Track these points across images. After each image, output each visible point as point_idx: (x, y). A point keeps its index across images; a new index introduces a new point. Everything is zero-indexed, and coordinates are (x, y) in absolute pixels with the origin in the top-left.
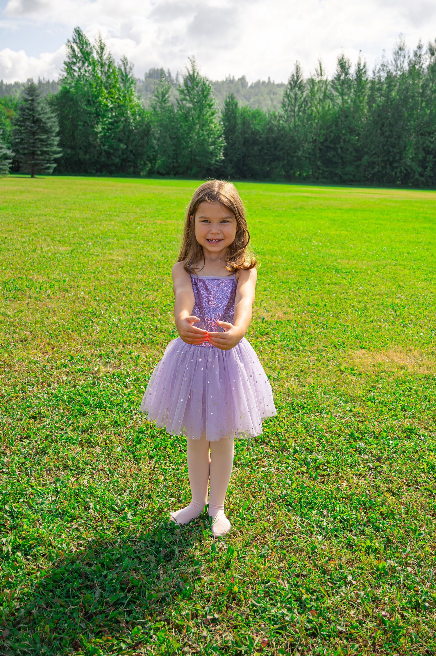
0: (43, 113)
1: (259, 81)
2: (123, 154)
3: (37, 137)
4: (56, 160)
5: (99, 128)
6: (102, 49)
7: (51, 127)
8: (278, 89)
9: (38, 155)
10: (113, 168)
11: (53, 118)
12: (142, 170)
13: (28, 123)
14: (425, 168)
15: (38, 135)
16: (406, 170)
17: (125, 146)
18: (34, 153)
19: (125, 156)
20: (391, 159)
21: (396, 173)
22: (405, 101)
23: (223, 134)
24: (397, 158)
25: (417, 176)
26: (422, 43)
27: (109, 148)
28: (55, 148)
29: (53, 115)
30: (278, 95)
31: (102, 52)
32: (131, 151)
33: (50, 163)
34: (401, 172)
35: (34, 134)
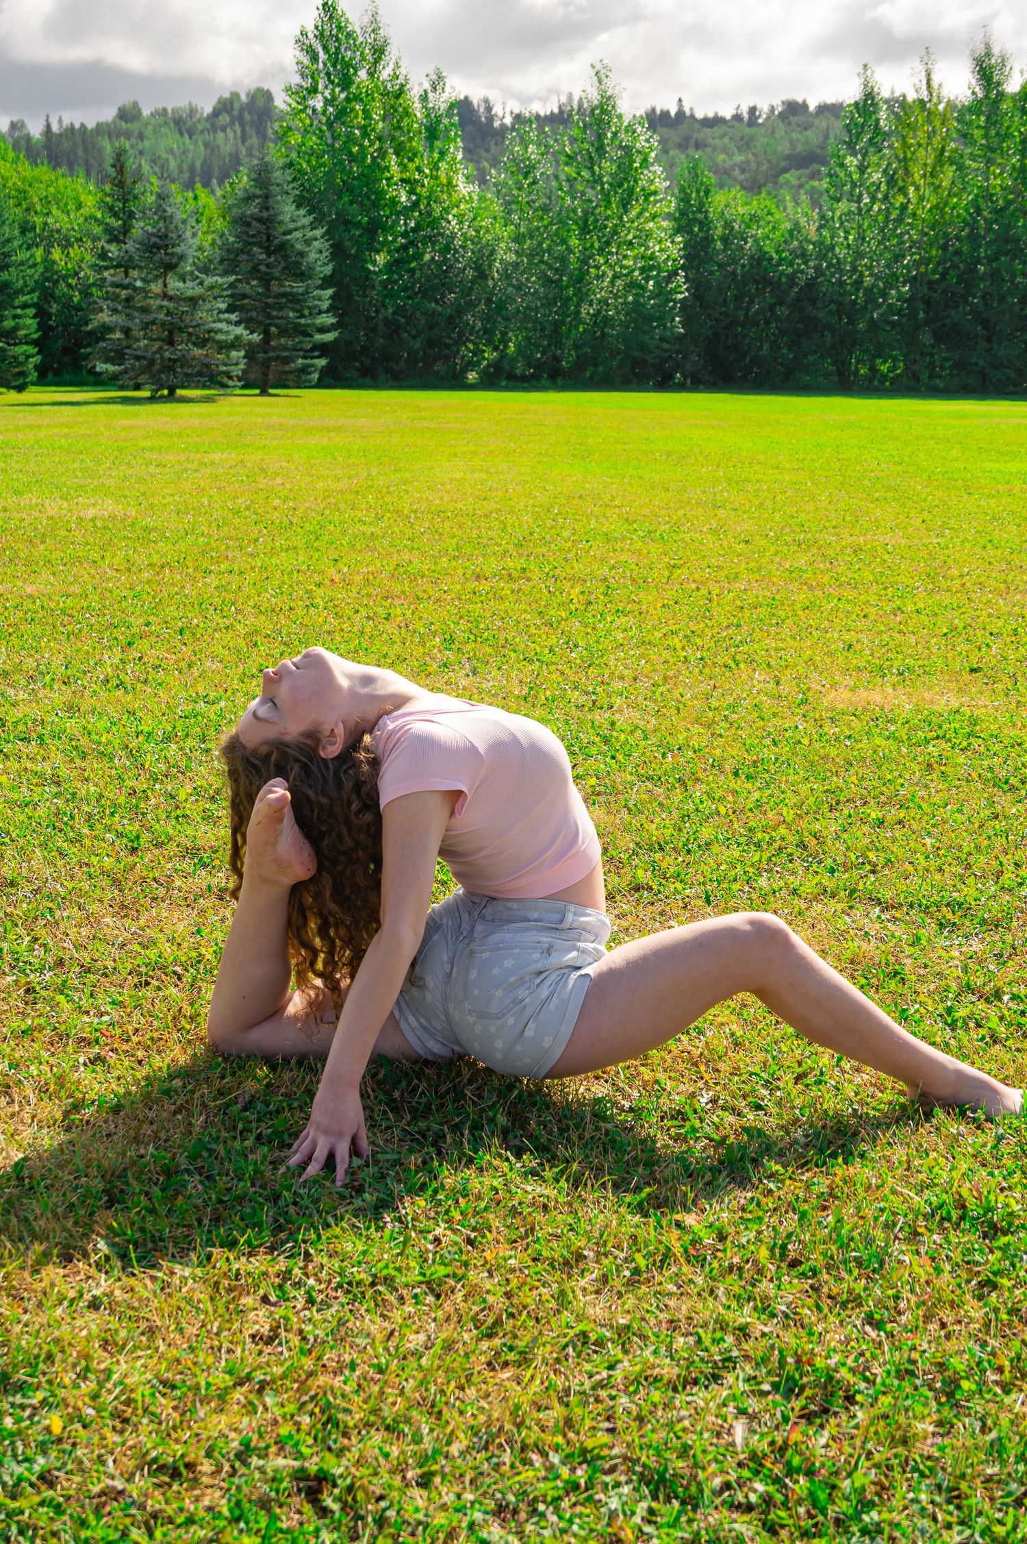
0: (296, 230)
1: (653, 110)
4: (323, 349)
5: (378, 261)
6: (379, 51)
7: (312, 264)
8: (708, 131)
11: (316, 239)
12: (470, 366)
23: (683, 267)
28: (324, 318)
29: (318, 232)
30: (709, 150)
31: (377, 63)
33: (312, 358)
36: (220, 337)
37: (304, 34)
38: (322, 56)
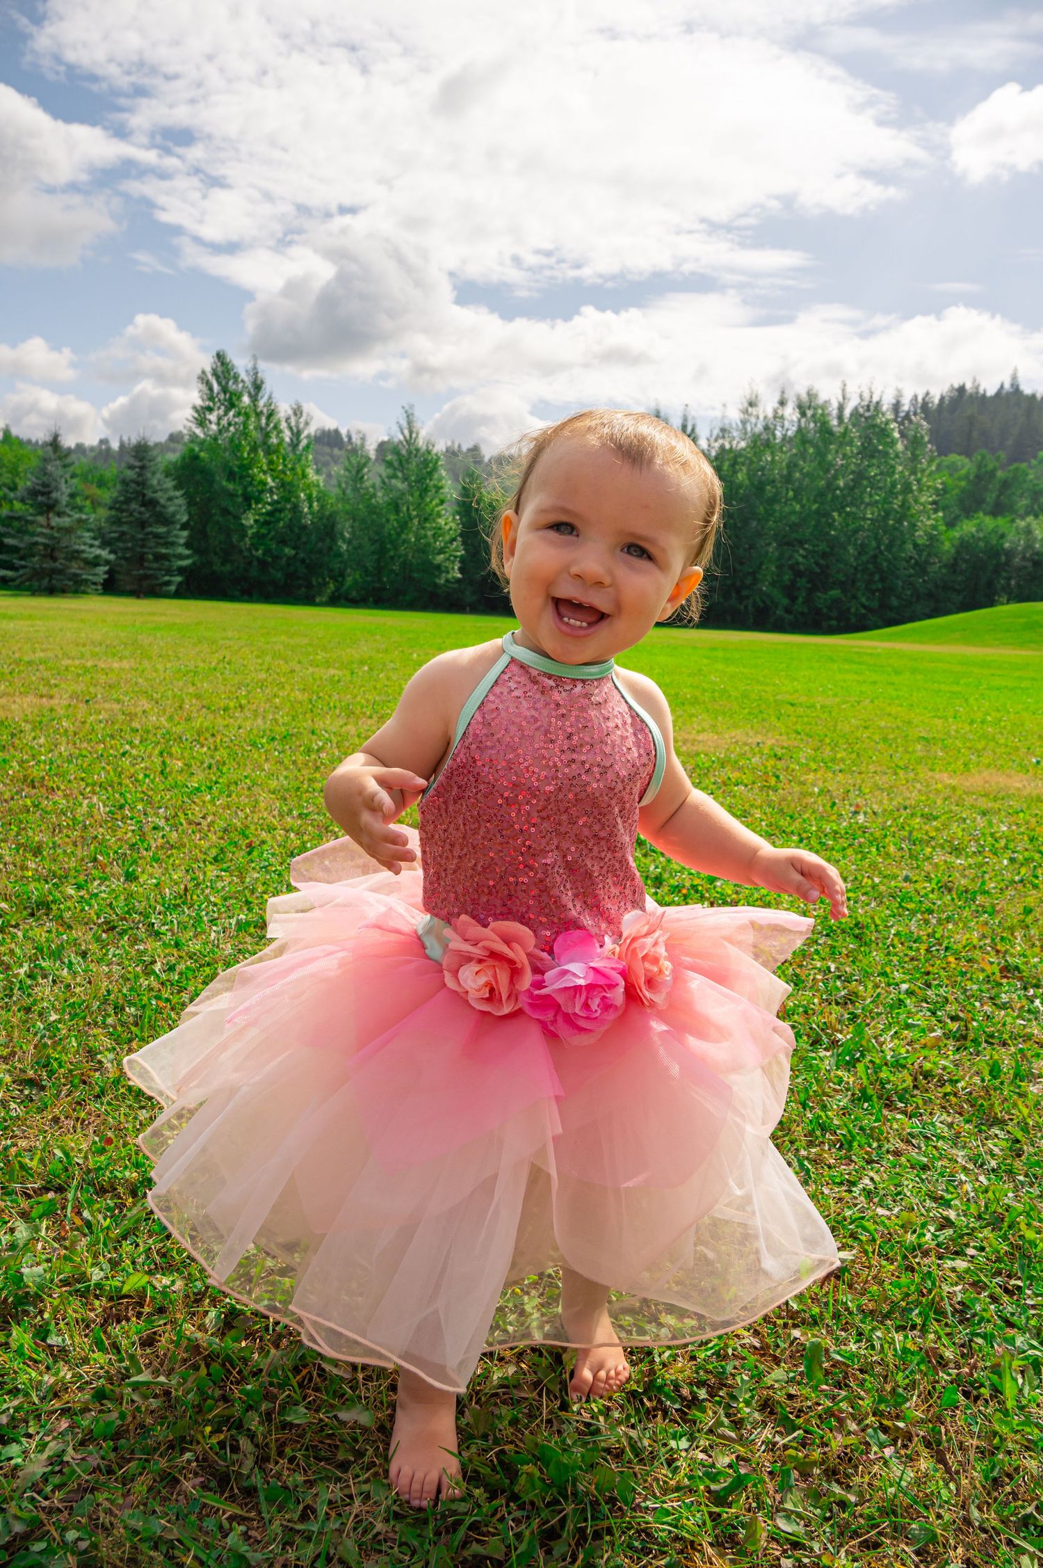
0: (160, 491)
2: (288, 565)
3: (149, 529)
4: (181, 570)
5: (249, 519)
6: (258, 386)
7: (174, 515)
9: (149, 561)
10: (270, 589)
11: (177, 498)
12: (319, 592)
13: (134, 506)
14: (793, 599)
15: (150, 525)
16: (763, 602)
17: (293, 552)
18: (141, 559)
19: (292, 569)
20: (738, 584)
21: (746, 607)
22: (760, 488)
23: (459, 535)
24: (748, 581)
25: (780, 612)
26: (786, 396)
27: (264, 554)
28: (181, 550)
29: (178, 493)
31: (257, 394)
32: (303, 561)
33: (172, 575)
34: (755, 603)
35: (142, 524)
36: (85, 555)
37: (203, 372)
38: (216, 387)
